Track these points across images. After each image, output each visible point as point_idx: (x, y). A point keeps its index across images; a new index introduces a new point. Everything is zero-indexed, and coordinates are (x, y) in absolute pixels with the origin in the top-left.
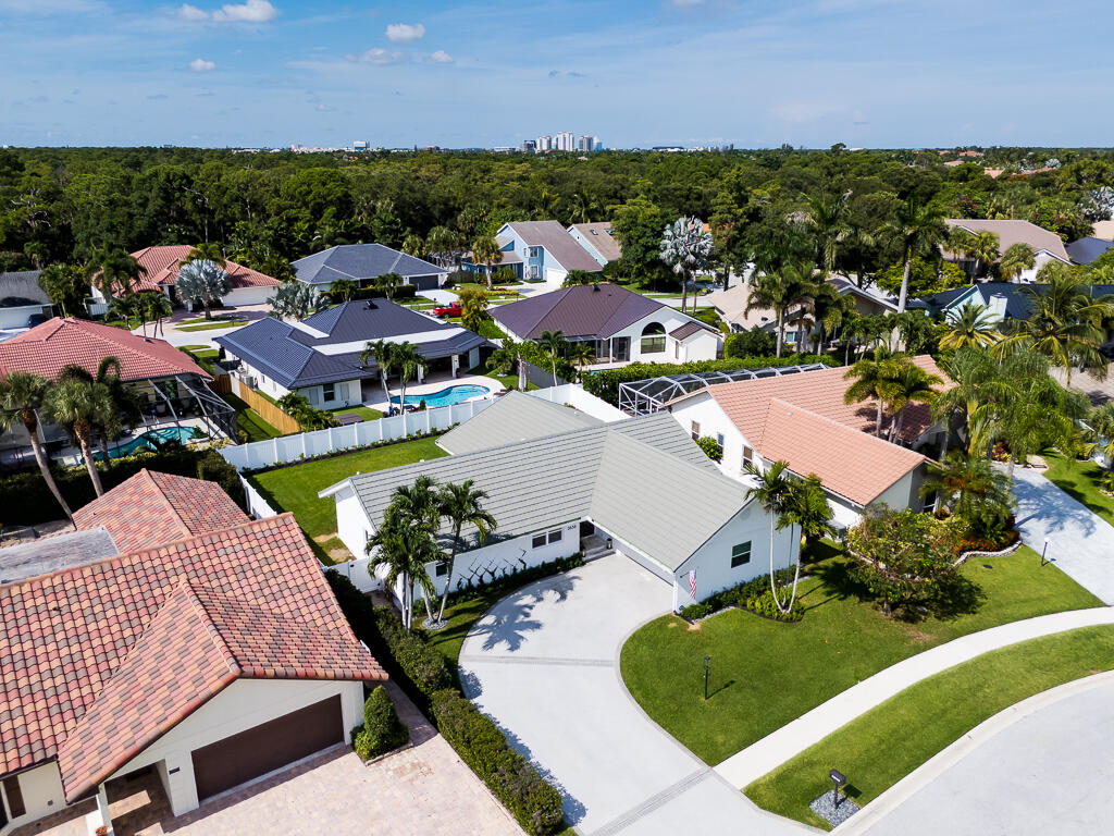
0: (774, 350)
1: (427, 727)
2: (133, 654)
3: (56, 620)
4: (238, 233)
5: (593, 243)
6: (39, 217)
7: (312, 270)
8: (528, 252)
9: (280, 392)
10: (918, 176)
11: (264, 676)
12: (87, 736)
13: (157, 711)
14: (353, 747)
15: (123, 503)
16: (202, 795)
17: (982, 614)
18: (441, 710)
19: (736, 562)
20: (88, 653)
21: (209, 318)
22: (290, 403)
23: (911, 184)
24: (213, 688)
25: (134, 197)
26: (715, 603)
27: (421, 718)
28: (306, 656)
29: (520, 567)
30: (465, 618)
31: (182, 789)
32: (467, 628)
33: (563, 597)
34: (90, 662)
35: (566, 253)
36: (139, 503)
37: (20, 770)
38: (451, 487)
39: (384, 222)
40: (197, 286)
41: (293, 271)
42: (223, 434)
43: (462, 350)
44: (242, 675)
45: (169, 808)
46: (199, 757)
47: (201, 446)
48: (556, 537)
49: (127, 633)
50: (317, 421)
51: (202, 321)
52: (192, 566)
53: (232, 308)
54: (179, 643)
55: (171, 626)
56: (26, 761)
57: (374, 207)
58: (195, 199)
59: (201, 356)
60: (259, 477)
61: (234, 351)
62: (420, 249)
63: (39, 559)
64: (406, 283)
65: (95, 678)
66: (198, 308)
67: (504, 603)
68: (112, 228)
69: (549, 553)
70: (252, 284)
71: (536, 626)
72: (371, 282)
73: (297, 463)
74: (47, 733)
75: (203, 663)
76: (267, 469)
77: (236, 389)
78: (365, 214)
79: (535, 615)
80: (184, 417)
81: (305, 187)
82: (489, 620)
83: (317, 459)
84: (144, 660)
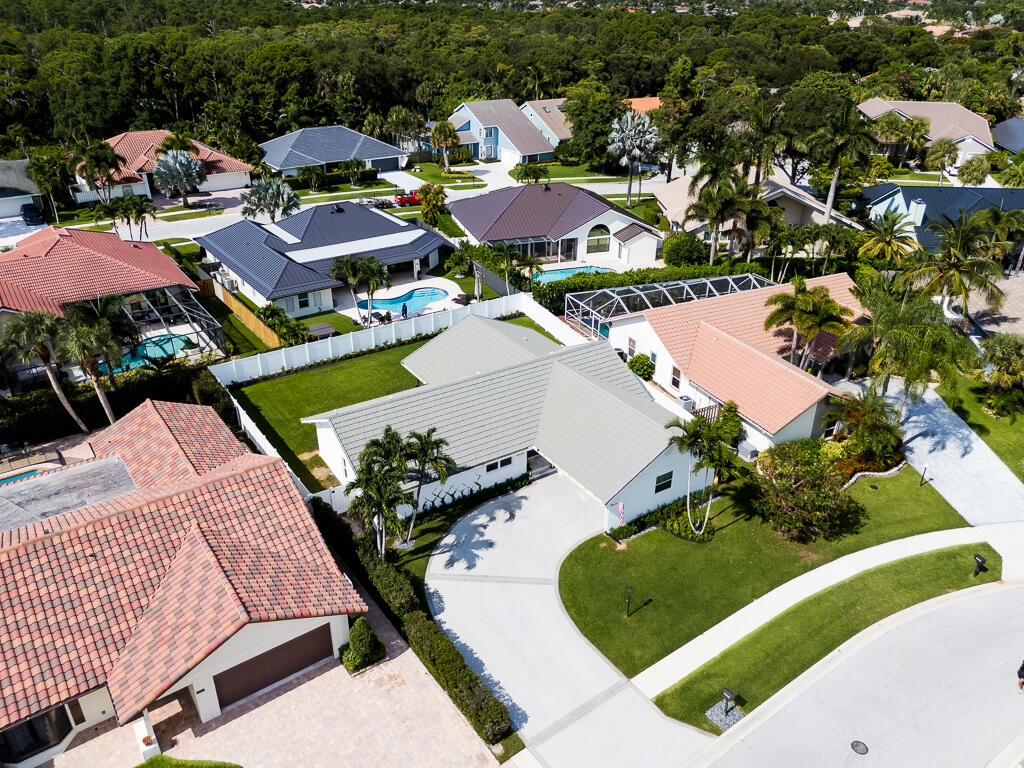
0: (707, 258)
1: (400, 642)
2: (159, 592)
3: (93, 565)
4: (209, 116)
5: (545, 120)
6: (17, 95)
7: (280, 152)
8: (484, 132)
9: (261, 302)
10: (861, 43)
11: (268, 620)
12: (128, 667)
13: (183, 649)
14: (340, 661)
15: (132, 434)
16: (222, 705)
17: (864, 534)
18: (411, 630)
19: (658, 489)
20: (122, 594)
21: (187, 206)
22: (270, 315)
23: (855, 50)
24: (228, 632)
25: (106, 75)
26: (640, 524)
27: (395, 634)
28: (300, 599)
29: (476, 489)
30: (430, 538)
31: (208, 704)
32: (432, 547)
33: (512, 516)
34: (125, 601)
35: (523, 134)
36: (147, 435)
37: (79, 694)
38: (414, 435)
39: (346, 101)
40: (173, 177)
41: (262, 154)
42: (212, 344)
43: (422, 255)
44: (251, 621)
45: (197, 715)
46: (219, 680)
47: (194, 358)
48: (507, 462)
49: (153, 574)
50: (294, 335)
51: (180, 209)
52: (201, 512)
53: (207, 194)
54: (196, 586)
55: (188, 570)
56: (83, 688)
57: (336, 82)
58: (164, 72)
59: (183, 252)
60: (246, 390)
61: (215, 254)
62: (381, 127)
63: (68, 489)
64: (369, 166)
65: (130, 615)
66: (175, 195)
67: (462, 522)
68: (88, 108)
69: (501, 475)
70: (224, 171)
71: (490, 544)
72: (336, 165)
73: (279, 375)
74: (96, 664)
75: (218, 608)
76: (254, 382)
77: (219, 292)
78: (327, 89)
79: (489, 535)
80: (175, 323)
81: (268, 63)
82: (449, 539)
83: (297, 371)
84: (169, 596)
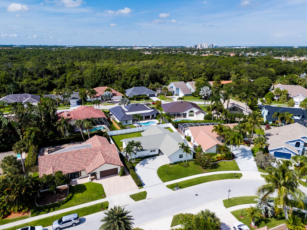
3: (85, 155)
4: (116, 83)
5: (192, 86)
6: (78, 78)
7: (129, 92)
8: (176, 89)
9: (118, 121)
11: (108, 163)
12: (89, 168)
13: (96, 166)
14: (119, 175)
15: (93, 140)
16: (100, 178)
17: (218, 169)
18: (130, 172)
19: (180, 157)
20: (89, 159)
21: (108, 103)
22: (119, 124)
24: (102, 164)
25: (96, 75)
26: (176, 163)
27: (128, 173)
28: (113, 162)
29: (148, 155)
30: (138, 161)
31: (98, 176)
32: (138, 163)
33: (153, 160)
34: (89, 160)
35: (184, 89)
36: (95, 140)
37: (82, 171)
38: (137, 142)
39: (146, 81)
40: (106, 97)
41: (126, 92)
42: (108, 128)
43: (153, 114)
44: (106, 163)
45: (97, 178)
46: (101, 172)
47: (104, 131)
48: (154, 151)
49: (93, 157)
50: (123, 128)
51: (107, 103)
52: (101, 150)
53: (113, 100)
54: (99, 159)
55: (98, 157)
56: (82, 170)
57: (144, 77)
58: (108, 74)
59: (106, 112)
60: (113, 137)
61: (112, 112)
62: (153, 87)
63: (82, 147)
64: (148, 96)
65: (90, 162)
66: (106, 100)
67: (144, 160)
68: (92, 81)
69: (153, 153)
70: (117, 95)
71: (148, 163)
72: (140, 95)
73: (119, 135)
74: (84, 167)
75: (102, 161)
76: (114, 135)
77: (111, 120)
78: (142, 78)
79: (148, 162)
80: (102, 125)
81: (130, 72)
82: (141, 162)
83: (122, 134)
84: (95, 160)
